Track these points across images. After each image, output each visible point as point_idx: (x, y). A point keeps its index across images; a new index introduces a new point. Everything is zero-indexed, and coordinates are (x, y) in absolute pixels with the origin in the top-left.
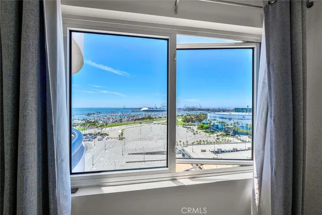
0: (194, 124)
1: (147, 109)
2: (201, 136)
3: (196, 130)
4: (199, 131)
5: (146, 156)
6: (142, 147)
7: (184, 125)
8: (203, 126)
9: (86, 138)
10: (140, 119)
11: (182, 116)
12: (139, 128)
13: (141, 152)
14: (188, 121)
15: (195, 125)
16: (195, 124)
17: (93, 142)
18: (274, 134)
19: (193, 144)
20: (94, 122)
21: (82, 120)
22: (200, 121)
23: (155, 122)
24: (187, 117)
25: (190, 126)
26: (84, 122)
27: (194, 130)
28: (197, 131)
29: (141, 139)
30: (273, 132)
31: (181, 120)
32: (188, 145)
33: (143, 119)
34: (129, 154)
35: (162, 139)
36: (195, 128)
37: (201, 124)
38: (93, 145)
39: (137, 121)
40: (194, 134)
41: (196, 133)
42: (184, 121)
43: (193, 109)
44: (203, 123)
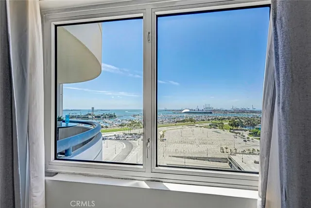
0: (244, 128)
1: (188, 111)
2: (254, 144)
3: (247, 136)
4: (251, 138)
5: (187, 160)
6: (182, 151)
7: (231, 129)
8: (257, 132)
9: (132, 137)
10: (182, 121)
11: (229, 119)
12: (179, 130)
13: (182, 155)
14: (237, 126)
15: (245, 131)
16: (246, 129)
17: (137, 141)
18: (283, 132)
19: (243, 153)
20: (138, 123)
21: (129, 121)
22: (253, 125)
23: (197, 125)
24: (236, 120)
25: (240, 131)
26: (130, 122)
27: (244, 136)
28: (248, 138)
29: (181, 142)
30: (283, 128)
31: (227, 123)
32: (236, 153)
33: (184, 121)
34: (170, 156)
35: (204, 144)
36: (246, 134)
37: (255, 129)
38: (137, 144)
39: (178, 124)
40: (245, 141)
41: (247, 140)
42: (231, 125)
43: (243, 111)
44: (256, 128)
